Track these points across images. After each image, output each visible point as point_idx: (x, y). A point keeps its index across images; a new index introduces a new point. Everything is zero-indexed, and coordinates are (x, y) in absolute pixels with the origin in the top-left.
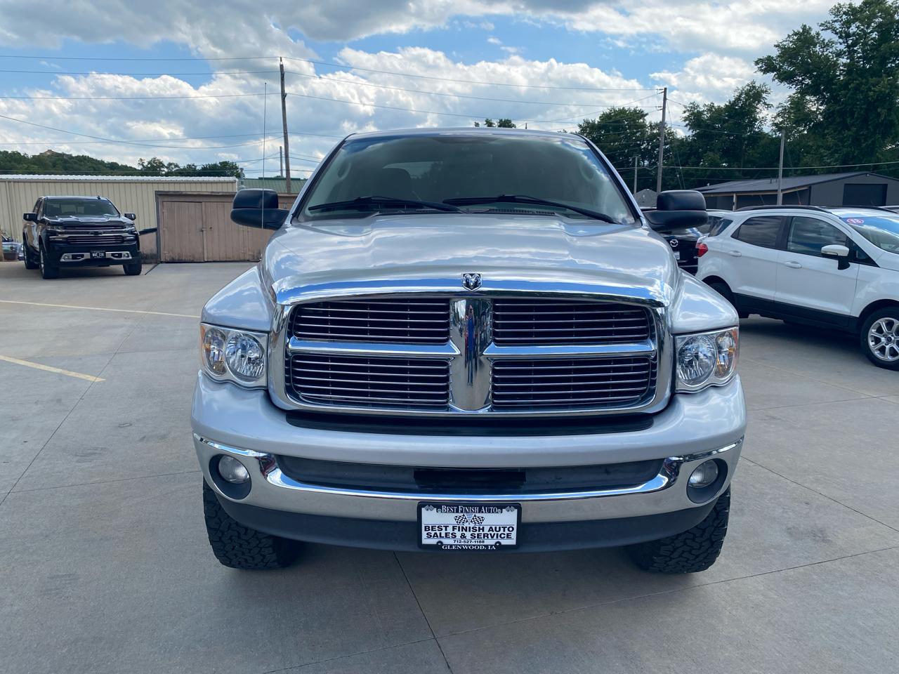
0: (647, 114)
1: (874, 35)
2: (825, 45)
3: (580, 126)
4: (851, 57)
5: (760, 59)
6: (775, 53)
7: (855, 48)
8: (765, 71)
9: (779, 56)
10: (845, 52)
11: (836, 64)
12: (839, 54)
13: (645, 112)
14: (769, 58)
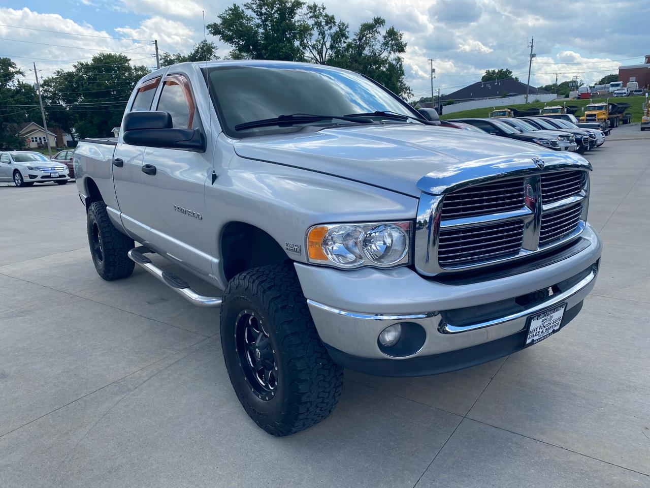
0: (130, 60)
1: (276, 15)
2: (249, 19)
3: (75, 66)
4: (265, 29)
5: (210, 25)
6: (219, 21)
7: (267, 23)
8: (214, 34)
9: (221, 24)
10: (261, 25)
11: (256, 32)
12: (258, 26)
13: (128, 58)
14: (215, 25)
